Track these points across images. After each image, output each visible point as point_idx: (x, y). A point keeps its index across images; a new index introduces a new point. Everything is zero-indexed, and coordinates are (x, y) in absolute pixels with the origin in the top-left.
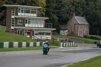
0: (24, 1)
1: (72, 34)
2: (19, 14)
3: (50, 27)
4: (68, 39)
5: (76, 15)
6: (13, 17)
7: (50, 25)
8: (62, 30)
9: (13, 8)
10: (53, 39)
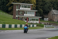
0: (23, 1)
1: (51, 20)
2: (21, 8)
3: (38, 16)
4: (48, 23)
5: (54, 9)
6: (17, 10)
7: (38, 15)
8: (45, 18)
9: (17, 5)
10: (40, 23)
